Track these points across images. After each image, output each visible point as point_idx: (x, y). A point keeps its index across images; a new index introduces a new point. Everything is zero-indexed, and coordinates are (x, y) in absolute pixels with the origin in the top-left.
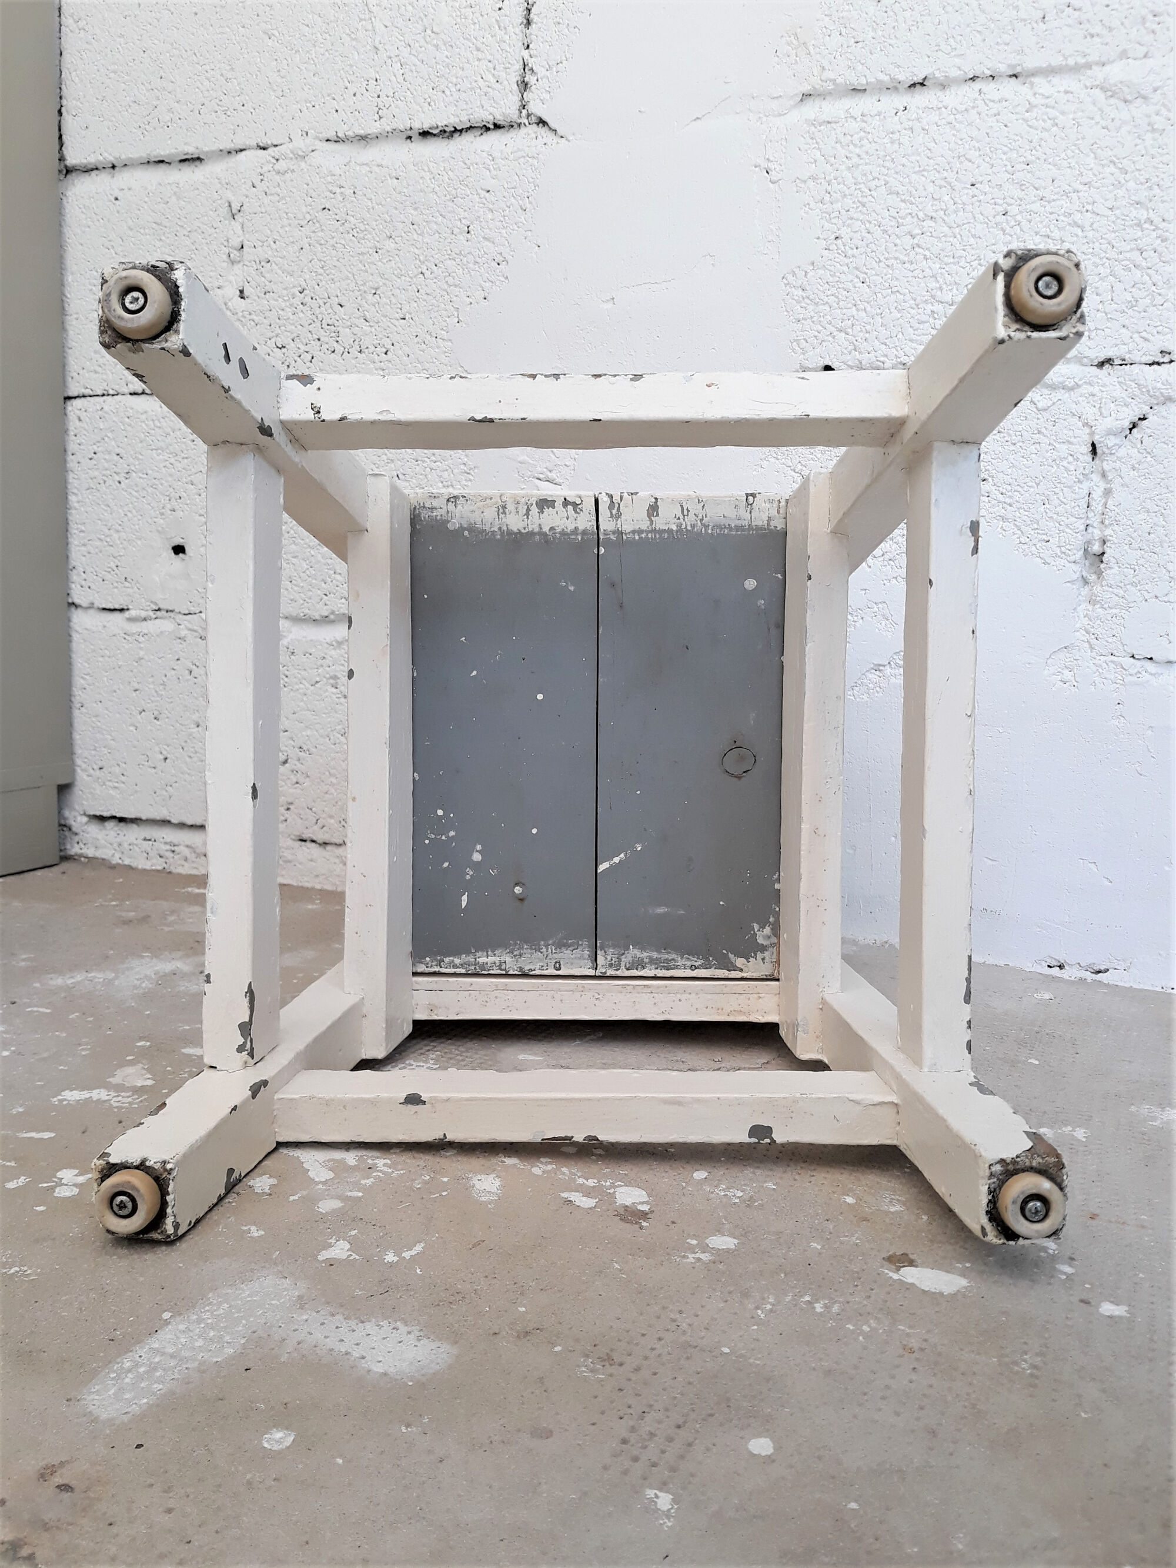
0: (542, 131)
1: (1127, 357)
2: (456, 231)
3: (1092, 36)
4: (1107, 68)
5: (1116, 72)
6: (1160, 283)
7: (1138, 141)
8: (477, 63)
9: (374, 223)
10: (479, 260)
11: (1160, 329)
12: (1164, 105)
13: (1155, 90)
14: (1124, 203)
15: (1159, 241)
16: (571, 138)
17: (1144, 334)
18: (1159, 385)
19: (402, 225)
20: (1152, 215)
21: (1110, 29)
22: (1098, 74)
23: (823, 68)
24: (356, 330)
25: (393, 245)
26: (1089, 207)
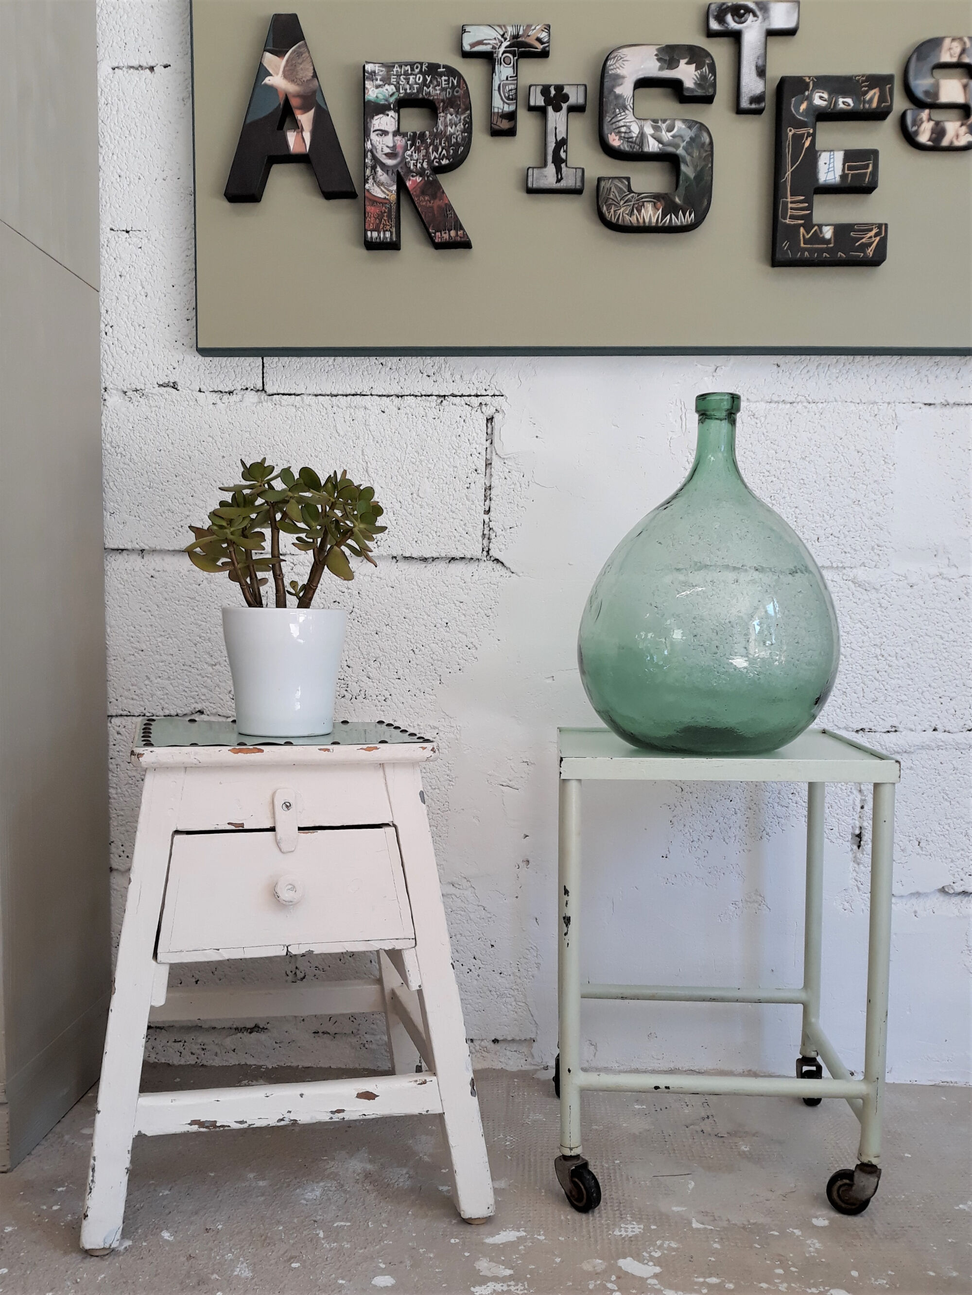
0: (499, 566)
1: (873, 728)
2: (438, 625)
3: (846, 553)
4: (854, 570)
5: (861, 574)
6: (890, 690)
7: (874, 612)
8: (452, 520)
9: (375, 615)
10: (456, 646)
11: (891, 714)
12: (886, 594)
13: (881, 586)
14: (867, 644)
15: (887, 667)
16: (521, 574)
17: (882, 717)
18: (892, 746)
19: (396, 618)
20: (883, 652)
21: (855, 550)
22: (851, 574)
24: (362, 684)
25: (390, 630)
26: (849, 645)
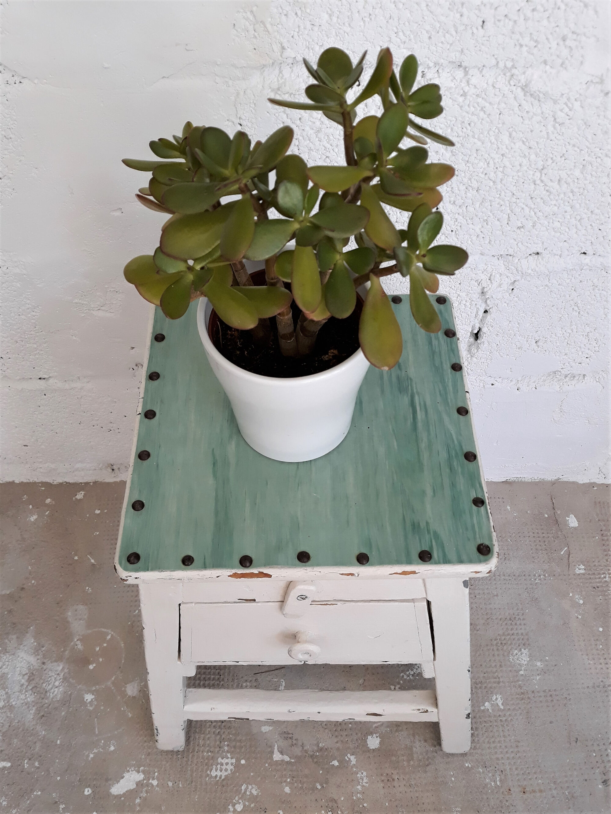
23: (283, 48)
